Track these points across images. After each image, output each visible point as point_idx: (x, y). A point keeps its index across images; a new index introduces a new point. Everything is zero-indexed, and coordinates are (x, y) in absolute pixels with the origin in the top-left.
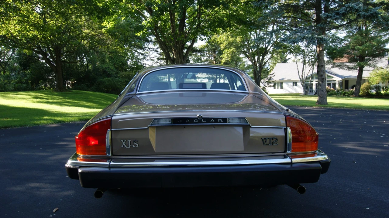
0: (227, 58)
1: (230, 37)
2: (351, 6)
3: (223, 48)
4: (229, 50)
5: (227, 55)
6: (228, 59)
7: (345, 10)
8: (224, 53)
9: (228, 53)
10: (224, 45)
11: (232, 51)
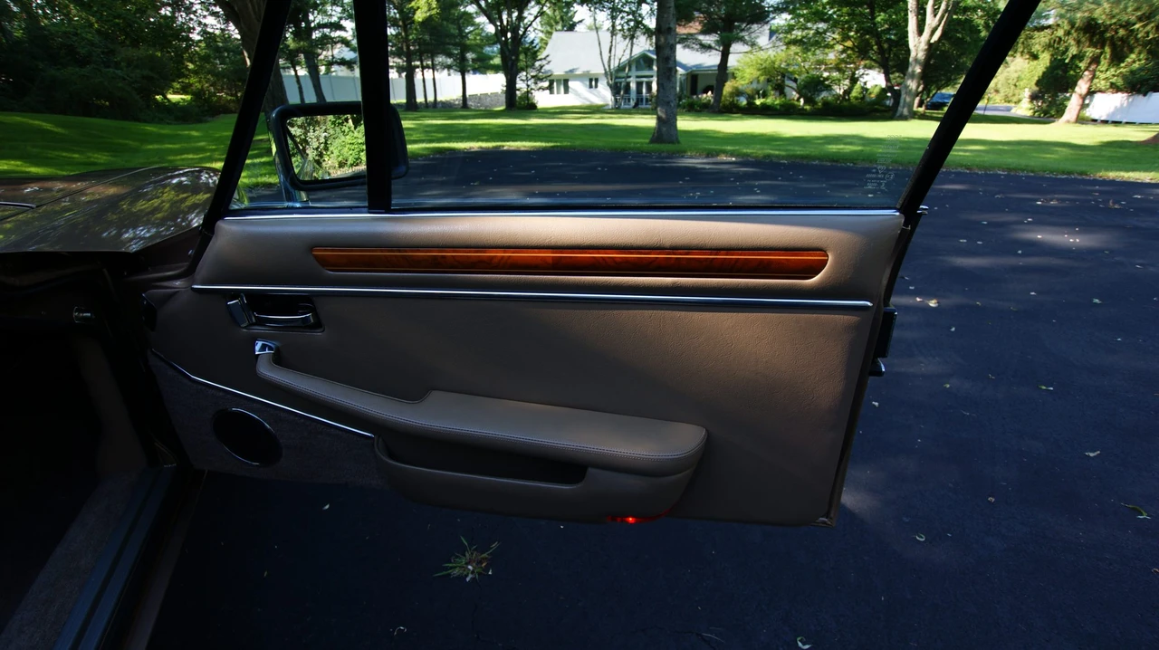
0: (426, 9)
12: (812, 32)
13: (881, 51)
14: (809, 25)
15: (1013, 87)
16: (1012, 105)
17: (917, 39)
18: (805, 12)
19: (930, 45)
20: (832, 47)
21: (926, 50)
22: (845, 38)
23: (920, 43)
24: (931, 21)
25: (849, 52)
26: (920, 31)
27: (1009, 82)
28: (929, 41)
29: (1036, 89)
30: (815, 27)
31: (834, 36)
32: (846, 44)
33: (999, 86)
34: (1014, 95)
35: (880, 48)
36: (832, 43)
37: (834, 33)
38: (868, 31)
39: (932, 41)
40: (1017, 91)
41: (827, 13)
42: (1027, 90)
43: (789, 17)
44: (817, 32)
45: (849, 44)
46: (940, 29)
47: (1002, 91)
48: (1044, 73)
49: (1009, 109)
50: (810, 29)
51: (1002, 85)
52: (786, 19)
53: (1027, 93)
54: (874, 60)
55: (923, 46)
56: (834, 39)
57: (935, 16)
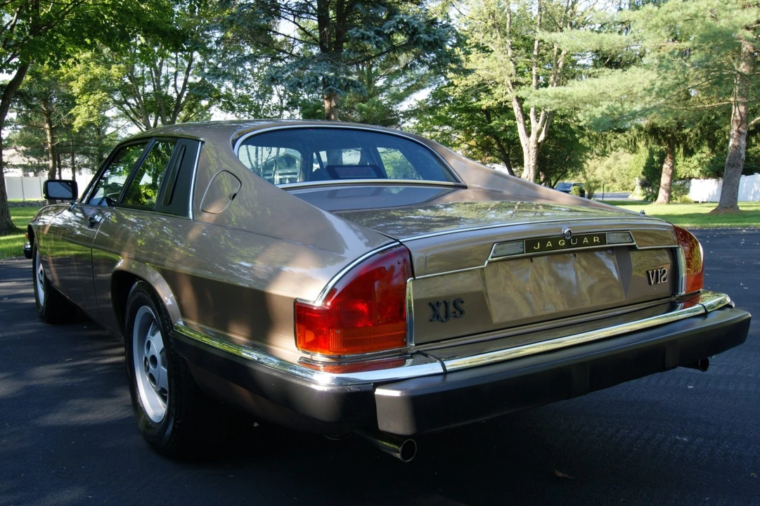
0: (87, 115)
1: (92, 64)
2: (405, 20)
3: (78, 91)
4: (92, 96)
5: (86, 108)
6: (92, 120)
7: (394, 27)
8: (79, 105)
9: (89, 103)
10: (80, 84)
11: (99, 99)
12: (439, 133)
13: (502, 150)
14: (436, 127)
15: (626, 177)
16: (628, 191)
17: (527, 139)
18: (431, 117)
19: (538, 144)
20: (459, 145)
21: (535, 148)
22: (469, 137)
23: (530, 142)
24: (535, 126)
25: (474, 150)
26: (529, 134)
27: (622, 172)
28: (537, 141)
29: (643, 177)
30: (441, 129)
31: (458, 136)
32: (470, 144)
33: (615, 176)
34: (629, 183)
35: (500, 145)
36: (457, 142)
37: (458, 134)
38: (487, 133)
39: (539, 141)
40: (630, 180)
41: (450, 118)
42: (637, 178)
43: (417, 121)
44: (444, 134)
45: (473, 143)
46: (543, 131)
47: (617, 179)
48: (646, 164)
49: (627, 196)
50: (437, 131)
51: (617, 175)
52: (415, 123)
53: (637, 182)
54: (497, 157)
55: (533, 145)
56: (459, 139)
57: (538, 122)
